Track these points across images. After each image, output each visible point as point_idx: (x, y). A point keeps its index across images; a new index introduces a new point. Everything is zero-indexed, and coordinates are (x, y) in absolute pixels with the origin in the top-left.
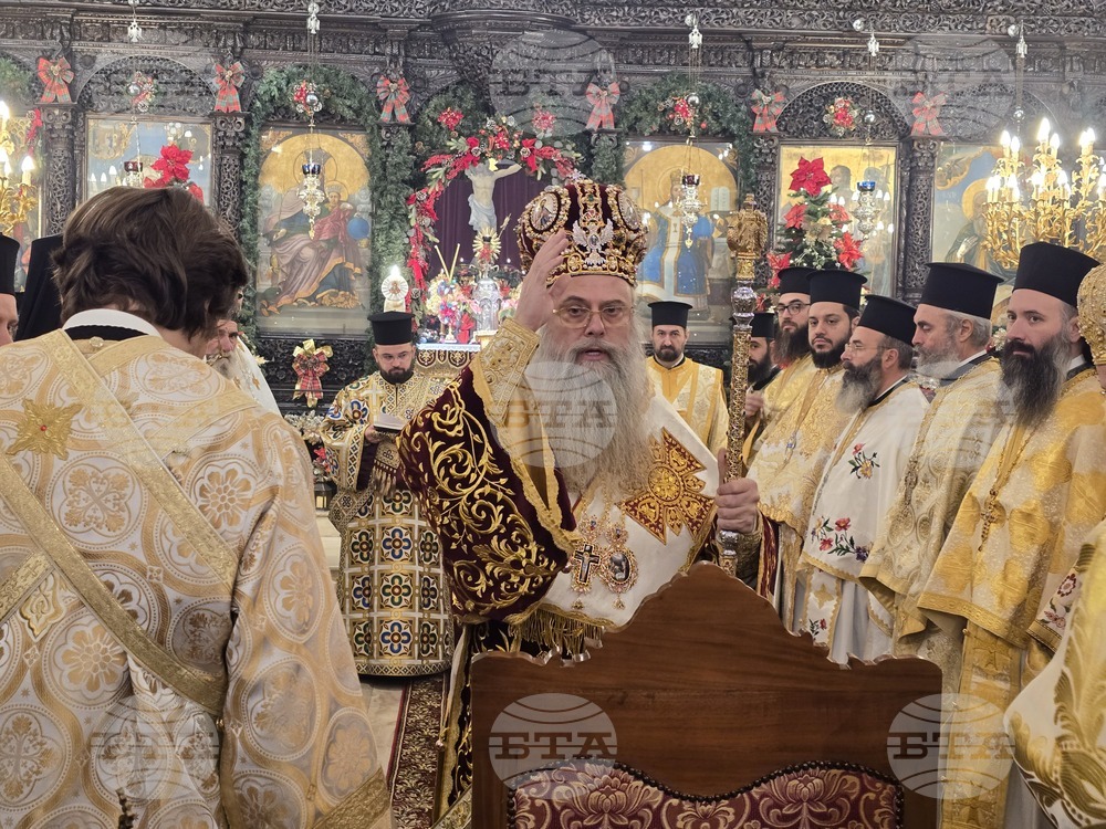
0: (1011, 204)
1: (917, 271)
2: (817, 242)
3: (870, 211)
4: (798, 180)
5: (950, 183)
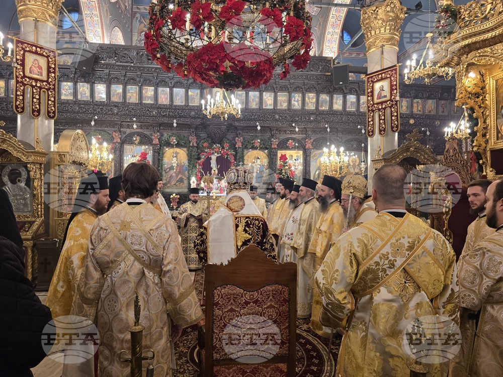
2: (285, 172)
3: (297, 165)
4: (281, 158)
5: (314, 158)
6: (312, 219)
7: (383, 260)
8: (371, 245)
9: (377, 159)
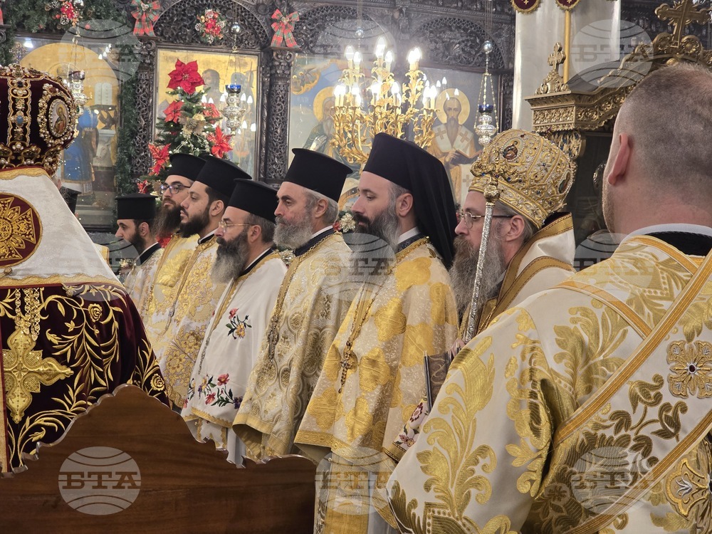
0: (354, 109)
1: (275, 163)
2: (192, 135)
3: (237, 111)
4: (175, 79)
5: (304, 89)
6: (326, 315)
7: (641, 406)
8: (603, 350)
9: (549, 94)
